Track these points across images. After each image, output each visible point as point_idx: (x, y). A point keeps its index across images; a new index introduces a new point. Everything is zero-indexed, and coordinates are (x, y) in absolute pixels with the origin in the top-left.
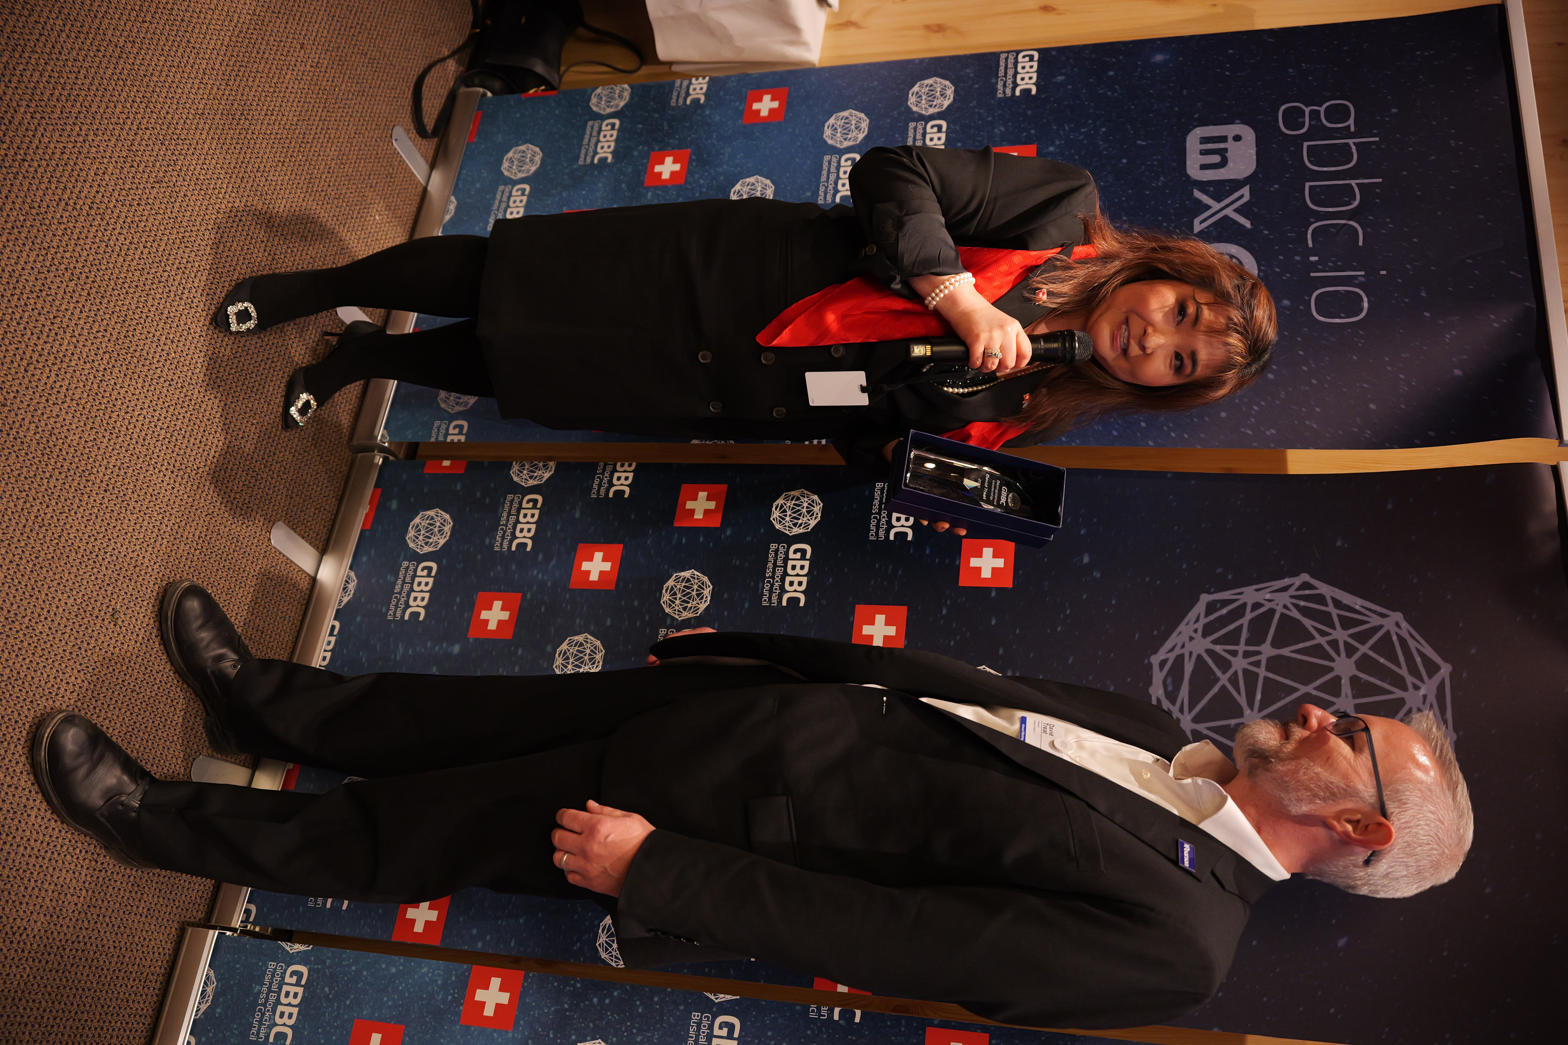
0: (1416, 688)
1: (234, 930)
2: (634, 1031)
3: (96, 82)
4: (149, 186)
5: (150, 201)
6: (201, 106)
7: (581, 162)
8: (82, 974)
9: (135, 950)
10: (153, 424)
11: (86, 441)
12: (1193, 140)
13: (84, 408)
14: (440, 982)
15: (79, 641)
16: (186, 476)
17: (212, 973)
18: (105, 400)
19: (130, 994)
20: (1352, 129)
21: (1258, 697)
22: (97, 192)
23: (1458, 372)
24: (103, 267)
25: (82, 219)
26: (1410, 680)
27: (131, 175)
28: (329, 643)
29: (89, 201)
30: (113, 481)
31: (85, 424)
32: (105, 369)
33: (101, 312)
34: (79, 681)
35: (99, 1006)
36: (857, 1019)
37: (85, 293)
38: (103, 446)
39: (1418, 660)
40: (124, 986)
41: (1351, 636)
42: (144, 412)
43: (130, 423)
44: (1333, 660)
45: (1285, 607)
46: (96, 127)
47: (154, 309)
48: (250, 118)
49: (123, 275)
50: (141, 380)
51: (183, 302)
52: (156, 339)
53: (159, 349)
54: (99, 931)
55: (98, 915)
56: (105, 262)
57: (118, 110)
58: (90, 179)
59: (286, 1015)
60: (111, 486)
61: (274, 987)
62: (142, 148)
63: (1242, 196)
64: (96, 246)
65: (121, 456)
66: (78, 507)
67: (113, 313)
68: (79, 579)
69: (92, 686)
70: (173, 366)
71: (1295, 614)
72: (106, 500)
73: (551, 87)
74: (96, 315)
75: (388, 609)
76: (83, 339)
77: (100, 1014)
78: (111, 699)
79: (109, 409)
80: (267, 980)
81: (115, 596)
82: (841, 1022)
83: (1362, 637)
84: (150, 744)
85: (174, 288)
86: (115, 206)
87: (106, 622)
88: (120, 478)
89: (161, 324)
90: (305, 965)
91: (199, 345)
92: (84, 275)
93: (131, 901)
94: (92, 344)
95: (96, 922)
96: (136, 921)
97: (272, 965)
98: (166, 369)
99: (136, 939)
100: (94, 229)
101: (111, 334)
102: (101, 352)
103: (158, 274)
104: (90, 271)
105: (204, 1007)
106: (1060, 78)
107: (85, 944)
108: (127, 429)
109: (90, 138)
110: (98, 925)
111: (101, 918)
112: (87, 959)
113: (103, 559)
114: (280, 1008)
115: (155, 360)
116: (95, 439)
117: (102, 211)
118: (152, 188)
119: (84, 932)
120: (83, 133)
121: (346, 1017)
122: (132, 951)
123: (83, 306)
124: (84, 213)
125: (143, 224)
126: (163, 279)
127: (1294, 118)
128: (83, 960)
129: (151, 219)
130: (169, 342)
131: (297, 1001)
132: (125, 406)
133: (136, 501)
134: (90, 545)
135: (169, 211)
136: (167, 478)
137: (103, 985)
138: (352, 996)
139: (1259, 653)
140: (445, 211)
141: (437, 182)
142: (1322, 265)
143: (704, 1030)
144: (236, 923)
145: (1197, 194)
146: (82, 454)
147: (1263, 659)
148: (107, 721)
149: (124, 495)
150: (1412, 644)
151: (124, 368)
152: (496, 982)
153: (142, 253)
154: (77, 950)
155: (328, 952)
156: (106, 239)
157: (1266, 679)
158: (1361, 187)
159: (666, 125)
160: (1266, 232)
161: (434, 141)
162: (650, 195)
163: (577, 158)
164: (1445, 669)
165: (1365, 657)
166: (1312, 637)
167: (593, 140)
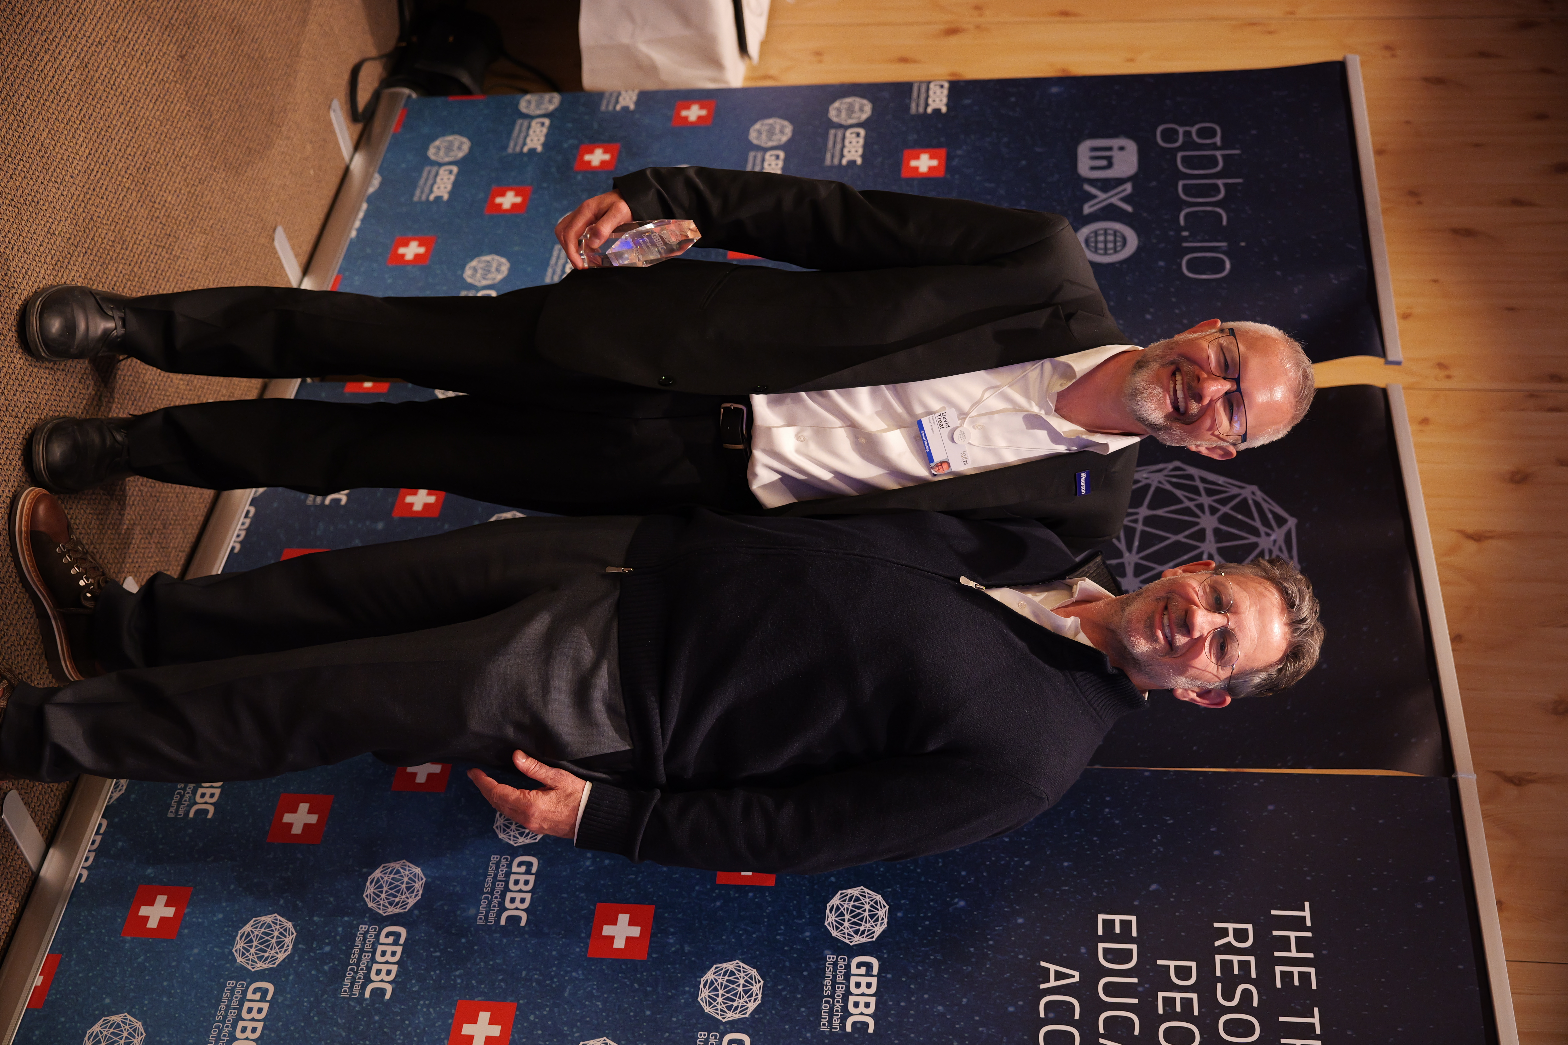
0: (1268, 535)
7: (510, 150)
12: (1084, 149)
20: (1219, 143)
21: (1136, 544)
23: (1304, 316)
26: (1262, 529)
39: (1270, 516)
41: (1216, 501)
44: (1198, 517)
45: (1160, 482)
63: (1124, 190)
71: (1168, 487)
83: (1224, 502)
106: (967, 102)
121: (272, 792)
127: (1169, 136)
139: (1137, 514)
140: (368, 186)
141: (360, 162)
142: (1193, 237)
145: (1087, 187)
147: (1141, 518)
150: (1265, 506)
157: (1143, 533)
158: (1225, 185)
159: (596, 126)
160: (1145, 215)
161: (359, 127)
162: (579, 177)
163: (506, 147)
164: (1292, 522)
165: (1226, 515)
166: (1181, 502)
167: (523, 135)
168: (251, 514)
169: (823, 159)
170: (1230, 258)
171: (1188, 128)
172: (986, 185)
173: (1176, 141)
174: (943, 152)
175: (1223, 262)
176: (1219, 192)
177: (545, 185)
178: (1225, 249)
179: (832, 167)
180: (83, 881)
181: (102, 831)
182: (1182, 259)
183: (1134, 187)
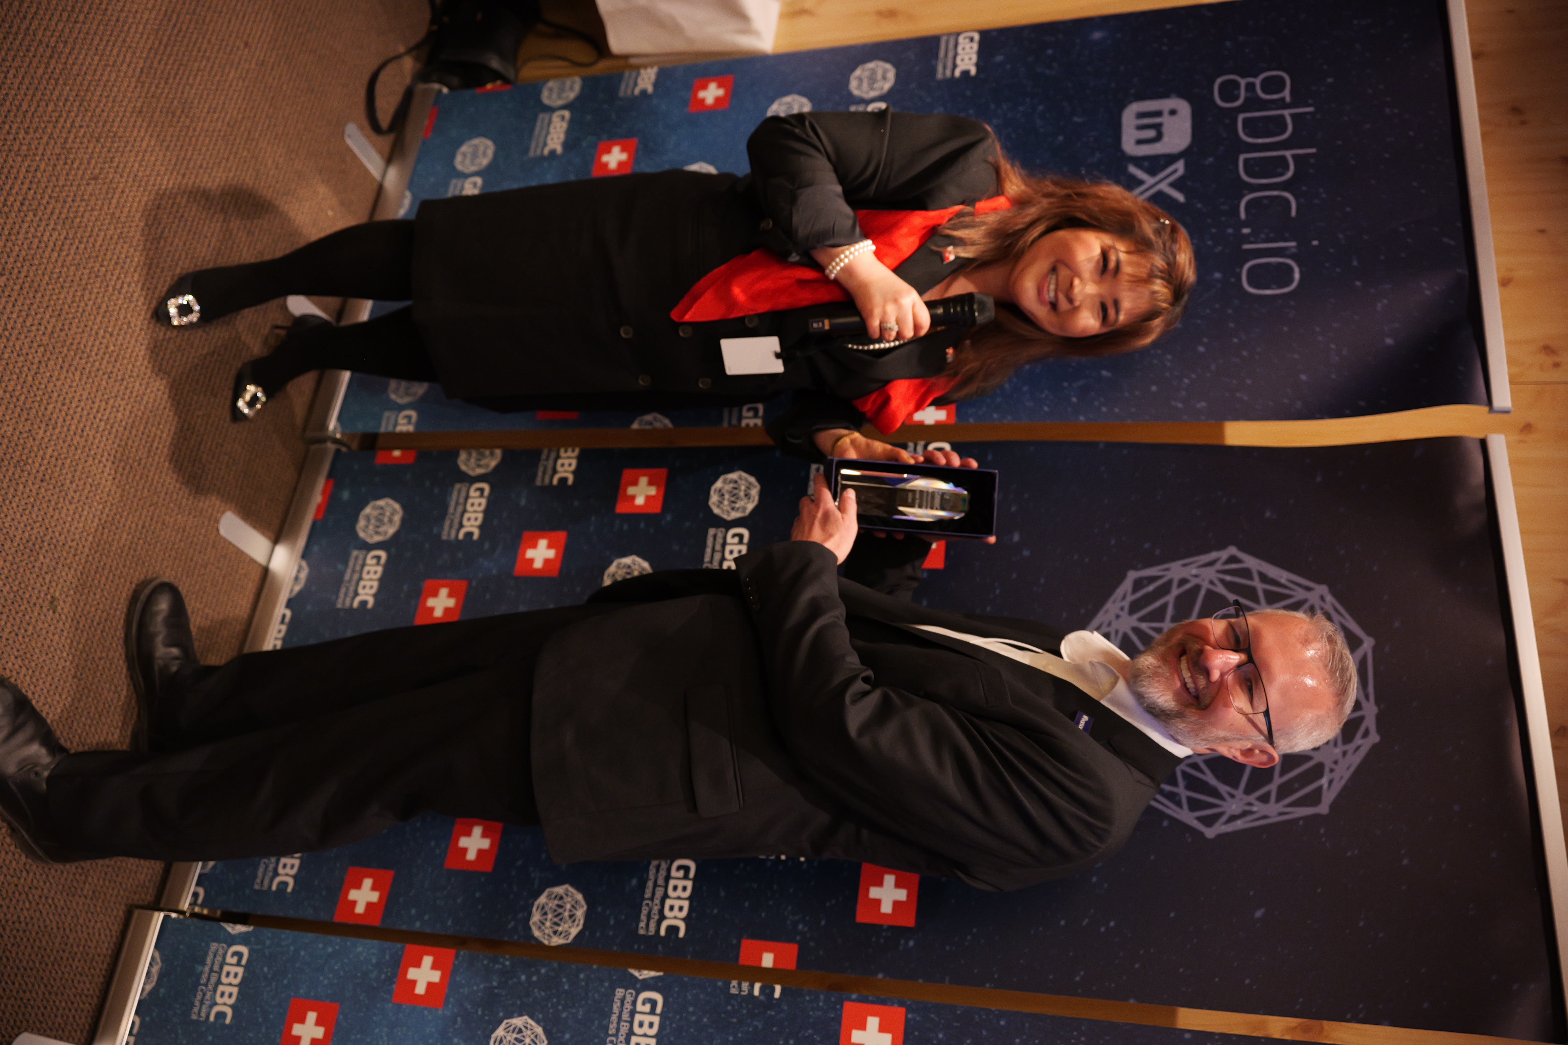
1: (182, 913)
2: (560, 1008)
3: (27, 81)
4: (84, 182)
5: (86, 197)
6: (139, 104)
7: (532, 153)
8: (24, 954)
9: (80, 933)
10: (91, 416)
11: (21, 433)
12: (1129, 116)
13: (18, 400)
14: (374, 961)
15: (16, 628)
16: (128, 467)
17: (157, 955)
18: (40, 392)
19: (75, 975)
20: (1288, 99)
22: (29, 189)
24: (37, 262)
25: (13, 215)
27: (64, 172)
28: (280, 631)
29: (20, 198)
30: (49, 471)
31: (19, 416)
32: (40, 362)
33: (35, 306)
34: (17, 667)
35: (42, 986)
36: (777, 994)
37: (17, 287)
38: (39, 437)
40: (68, 967)
42: (82, 404)
43: (67, 415)
45: (1211, 581)
46: (26, 126)
47: (91, 303)
48: (191, 115)
49: (57, 270)
50: (78, 373)
51: (122, 296)
52: (93, 332)
53: (97, 342)
54: (41, 912)
55: (40, 897)
56: (38, 256)
57: (50, 109)
58: (21, 176)
59: (226, 995)
60: (47, 477)
61: (216, 968)
62: (76, 146)
64: (28, 241)
65: (59, 447)
66: (14, 497)
67: (47, 307)
68: (15, 567)
69: (30, 672)
70: (113, 359)
71: (1221, 588)
72: (43, 490)
73: (506, 81)
74: (29, 309)
75: (337, 597)
76: (16, 332)
77: (44, 994)
78: (51, 685)
79: (45, 402)
80: (209, 960)
81: (54, 584)
82: (762, 998)
84: (93, 729)
85: (113, 283)
86: (48, 203)
87: (45, 609)
88: (58, 469)
89: (99, 318)
90: (245, 945)
91: (140, 338)
92: (16, 270)
93: (75, 883)
94: (26, 337)
95: (38, 904)
96: (81, 903)
97: (214, 946)
98: (105, 362)
99: (81, 921)
100: (26, 225)
101: (46, 328)
102: (35, 345)
103: (96, 269)
104: (22, 266)
105: (149, 988)
107: (27, 924)
108: (64, 420)
109: (21, 136)
110: (41, 906)
111: (43, 899)
112: (28, 940)
113: (41, 548)
114: (221, 988)
115: (93, 354)
116: (30, 430)
117: (34, 207)
118: (88, 184)
119: (25, 912)
120: (13, 131)
121: (283, 995)
122: (76, 932)
123: (16, 300)
124: (16, 209)
125: (78, 220)
126: (101, 274)
127: (1229, 91)
128: (25, 939)
129: (87, 215)
130: (107, 335)
131: (237, 981)
132: (61, 398)
133: (75, 492)
134: (26, 534)
135: (106, 207)
136: (107, 469)
137: (47, 965)
138: (290, 976)
140: (400, 205)
141: (392, 178)
142: (1255, 236)
143: (628, 1006)
144: (185, 905)
146: (17, 445)
148: (47, 707)
149: (62, 485)
150: (1336, 617)
151: (60, 360)
152: (428, 960)
153: (77, 248)
154: (18, 931)
155: (268, 933)
156: (39, 234)
158: (1294, 157)
159: (614, 115)
160: (1199, 206)
163: (527, 150)
164: (1368, 644)
167: (544, 132)
168: (287, 620)
170: (1300, 265)
171: (1251, 80)
173: (1237, 98)
175: (1290, 270)
176: (1286, 168)
178: (1294, 250)
181: (135, 1030)
182: (1241, 267)
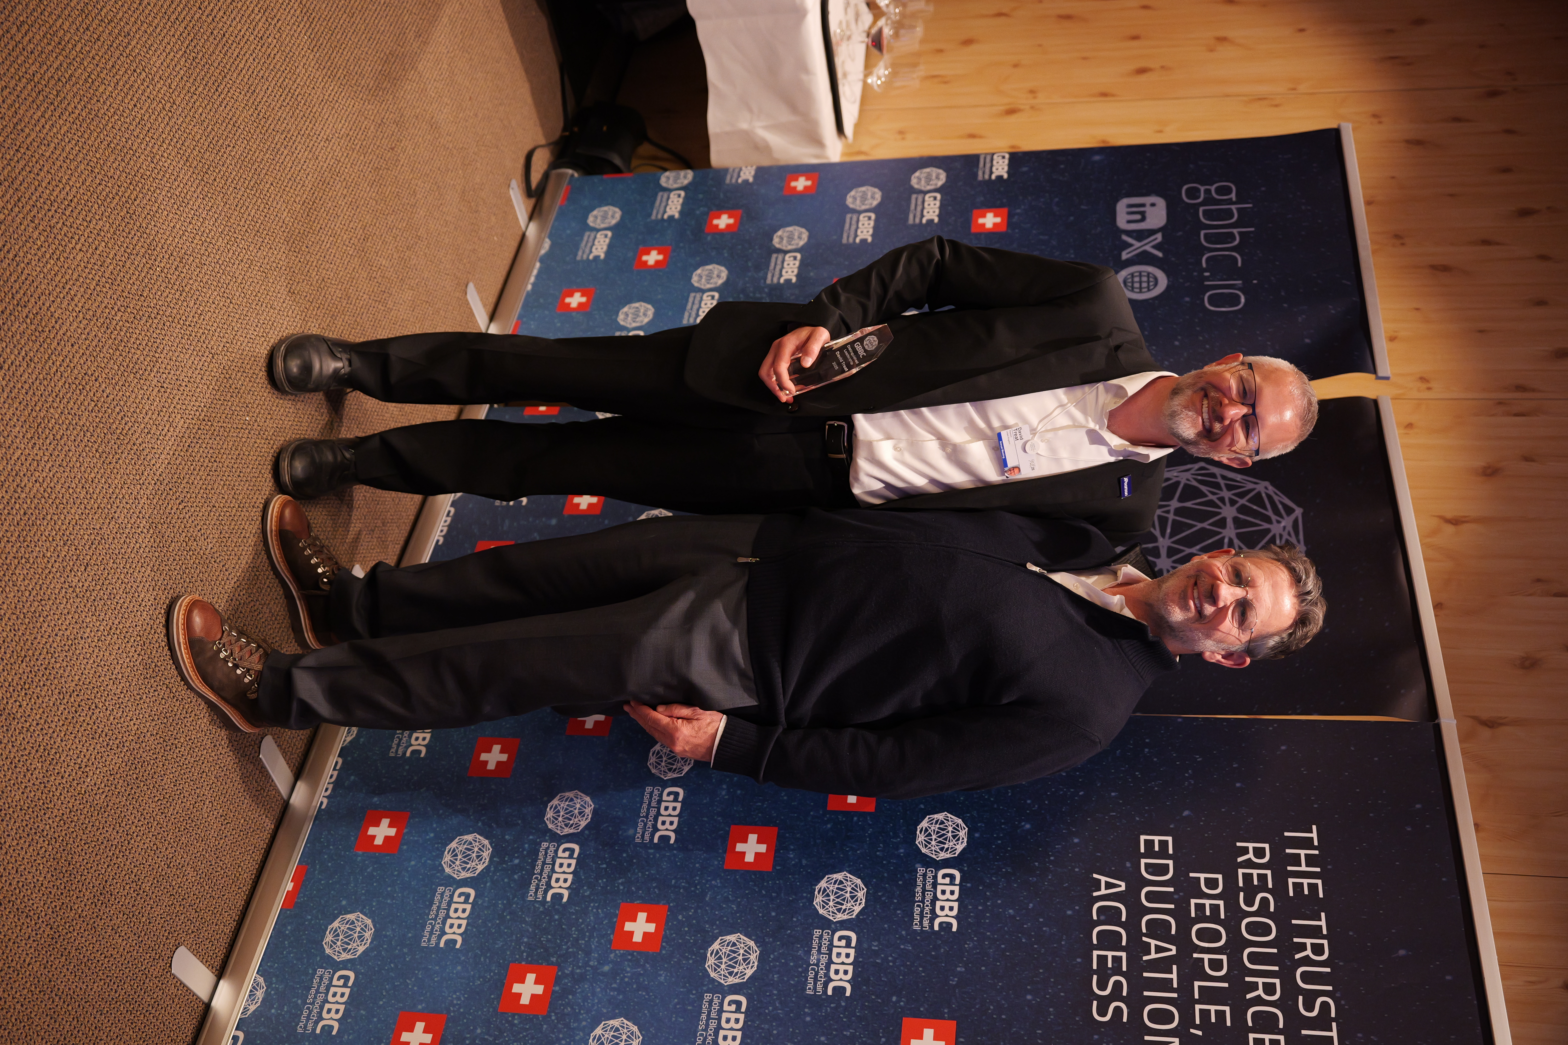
0: (1279, 522)
7: (653, 217)
12: (1122, 206)
20: (1234, 199)
21: (1169, 531)
23: (1307, 341)
26: (1274, 518)
39: (1280, 506)
41: (1234, 495)
44: (1220, 508)
45: (1188, 480)
63: (1156, 239)
71: (1195, 483)
83: (1241, 495)
106: (1025, 169)
127: (1193, 193)
140: (541, 247)
141: (534, 229)
142: (1213, 277)
145: (1125, 237)
147: (1172, 509)
150: (1276, 498)
157: (1174, 521)
158: (1240, 233)
159: (722, 196)
160: (1173, 259)
161: (532, 201)
162: (709, 238)
163: (650, 215)
164: (1298, 512)
165: (1243, 506)
166: (1206, 496)
167: (663, 204)
168: (451, 514)
169: (907, 219)
170: (1244, 294)
171: (1208, 187)
172: (1041, 237)
173: (1199, 197)
174: (1005, 210)
175: (1238, 297)
176: (1234, 239)
177: (681, 245)
178: (1240, 286)
179: (914, 225)
180: (323, 807)
181: (338, 768)
182: (1204, 295)
183: (1163, 236)
